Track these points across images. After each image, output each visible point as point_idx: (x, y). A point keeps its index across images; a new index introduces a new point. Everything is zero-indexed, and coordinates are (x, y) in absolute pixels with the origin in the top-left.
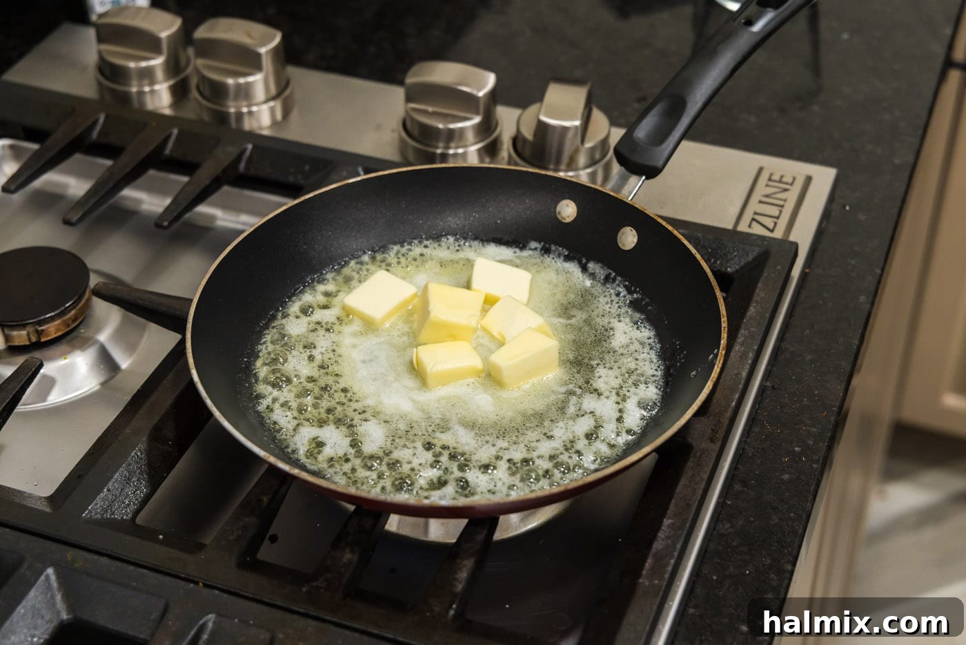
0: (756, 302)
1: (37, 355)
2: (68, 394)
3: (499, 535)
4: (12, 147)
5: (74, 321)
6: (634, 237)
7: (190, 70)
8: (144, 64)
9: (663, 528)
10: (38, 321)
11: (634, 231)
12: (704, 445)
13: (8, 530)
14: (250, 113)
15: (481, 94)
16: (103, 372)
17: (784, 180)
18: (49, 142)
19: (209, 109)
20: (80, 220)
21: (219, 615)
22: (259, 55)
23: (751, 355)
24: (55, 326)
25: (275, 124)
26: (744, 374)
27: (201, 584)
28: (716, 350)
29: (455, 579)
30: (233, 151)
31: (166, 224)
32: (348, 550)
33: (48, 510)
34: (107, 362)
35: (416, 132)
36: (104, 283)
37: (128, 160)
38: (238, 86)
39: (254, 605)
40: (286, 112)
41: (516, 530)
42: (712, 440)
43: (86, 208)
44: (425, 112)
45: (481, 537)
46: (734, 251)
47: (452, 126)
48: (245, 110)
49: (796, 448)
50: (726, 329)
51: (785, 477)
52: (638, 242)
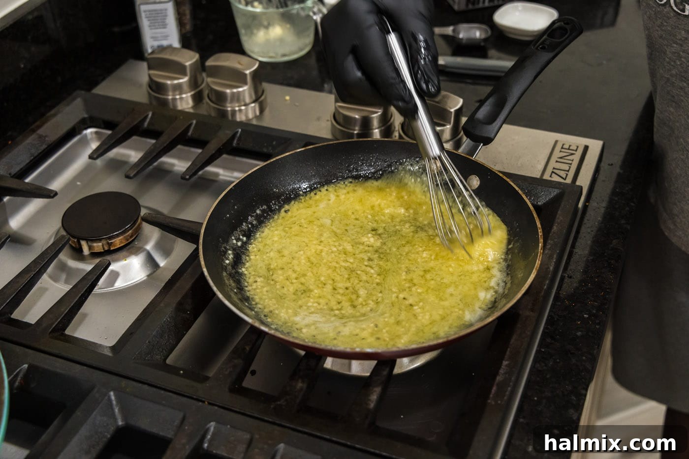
0: (557, 223)
1: (108, 258)
2: (127, 282)
3: (397, 371)
4: (96, 133)
5: (131, 237)
6: (478, 181)
7: (203, 85)
8: (176, 82)
9: (502, 367)
10: (109, 237)
11: (477, 178)
12: (528, 313)
13: (85, 367)
14: (240, 111)
16: (149, 269)
17: (571, 148)
18: (118, 129)
19: (215, 108)
20: (135, 175)
21: (218, 422)
22: (245, 75)
23: (555, 256)
24: (119, 240)
25: (256, 117)
26: (551, 267)
27: (206, 403)
29: (370, 400)
30: (229, 133)
31: (188, 177)
32: (300, 381)
33: (110, 354)
34: (151, 262)
35: (341, 120)
36: (149, 213)
37: (165, 139)
38: (233, 94)
39: (240, 416)
40: (262, 110)
41: (407, 368)
42: (532, 310)
43: (139, 168)
44: (347, 108)
45: (385, 373)
46: (542, 192)
48: (237, 109)
49: (585, 316)
50: (542, 236)
51: (579, 334)
52: (480, 184)
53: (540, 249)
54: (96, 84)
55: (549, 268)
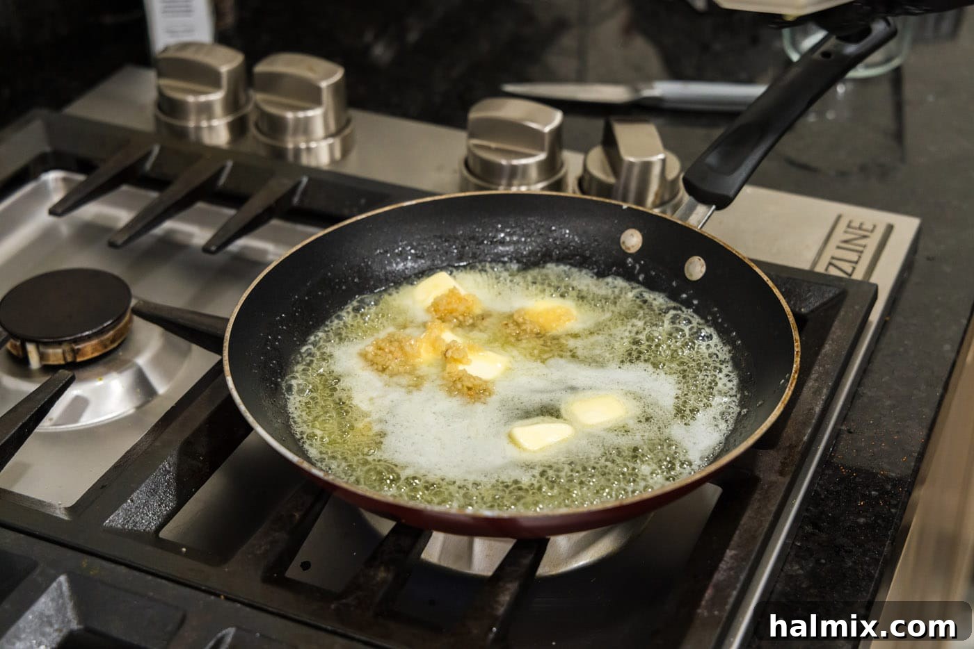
0: (832, 340)
4: (65, 180)
5: (113, 341)
6: (703, 266)
7: (250, 108)
8: (203, 98)
9: (725, 559)
10: (74, 339)
11: (702, 261)
12: (774, 477)
13: (22, 535)
14: (309, 149)
15: (547, 129)
16: (140, 396)
17: (864, 227)
18: (97, 172)
19: (266, 145)
20: (126, 242)
21: (238, 628)
22: (319, 90)
23: (825, 391)
24: (92, 346)
25: (333, 161)
26: (817, 410)
27: (222, 597)
28: (788, 375)
29: (497, 602)
30: (287, 183)
31: (213, 248)
32: (382, 568)
33: (67, 518)
34: (143, 386)
35: (478, 169)
37: (177, 190)
38: (297, 120)
40: (346, 151)
41: (566, 566)
42: (782, 473)
43: (133, 232)
44: (488, 149)
45: (527, 561)
46: (809, 291)
47: (515, 162)
48: (303, 146)
49: (873, 492)
50: (800, 354)
51: (861, 520)
52: (706, 272)
53: (793, 372)
54: (68, 101)
55: (812, 409)
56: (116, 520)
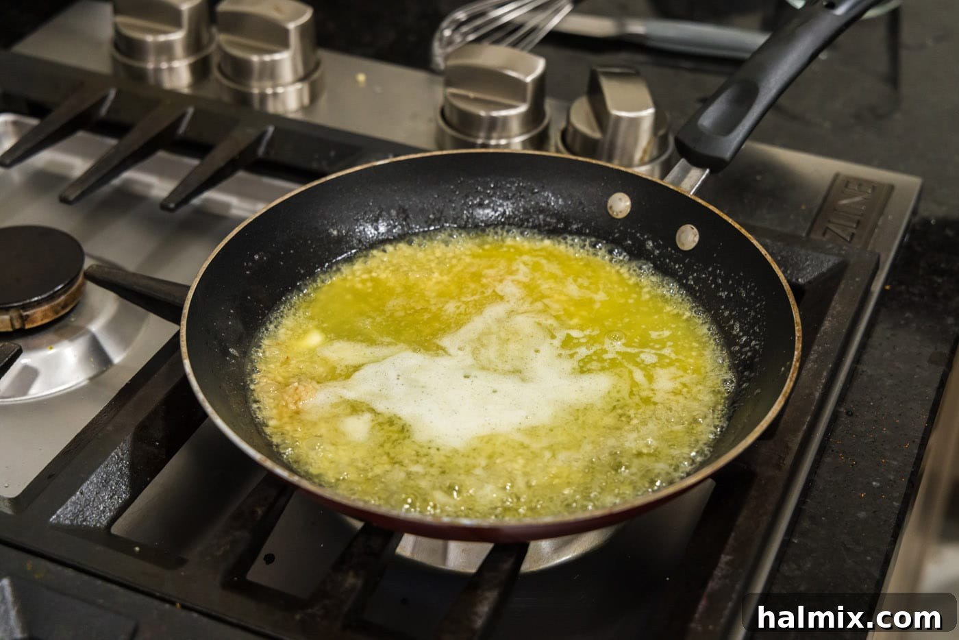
0: (832, 317)
1: (21, 342)
2: (52, 388)
3: (528, 566)
4: (15, 123)
5: (64, 307)
6: (695, 235)
7: (212, 48)
8: (162, 38)
9: (720, 565)
10: (23, 305)
11: (695, 230)
12: (770, 472)
14: (275, 95)
15: (529, 79)
16: (93, 366)
18: (52, 117)
19: (229, 89)
20: (78, 199)
22: (286, 32)
23: (825, 374)
24: (42, 312)
25: (303, 108)
26: (817, 395)
27: (178, 605)
28: (788, 363)
29: (476, 614)
30: (252, 132)
31: (172, 205)
32: (351, 573)
33: (9, 511)
34: (97, 353)
35: (454, 120)
36: (97, 266)
37: (135, 139)
38: (263, 63)
40: (314, 96)
41: (548, 562)
42: (779, 467)
43: (86, 186)
44: (466, 98)
45: (507, 566)
46: (807, 260)
47: (495, 114)
48: (269, 91)
49: (874, 483)
50: (801, 339)
51: (862, 515)
52: (699, 241)
53: (795, 360)
54: (19, 36)
55: (812, 394)
56: (63, 515)
